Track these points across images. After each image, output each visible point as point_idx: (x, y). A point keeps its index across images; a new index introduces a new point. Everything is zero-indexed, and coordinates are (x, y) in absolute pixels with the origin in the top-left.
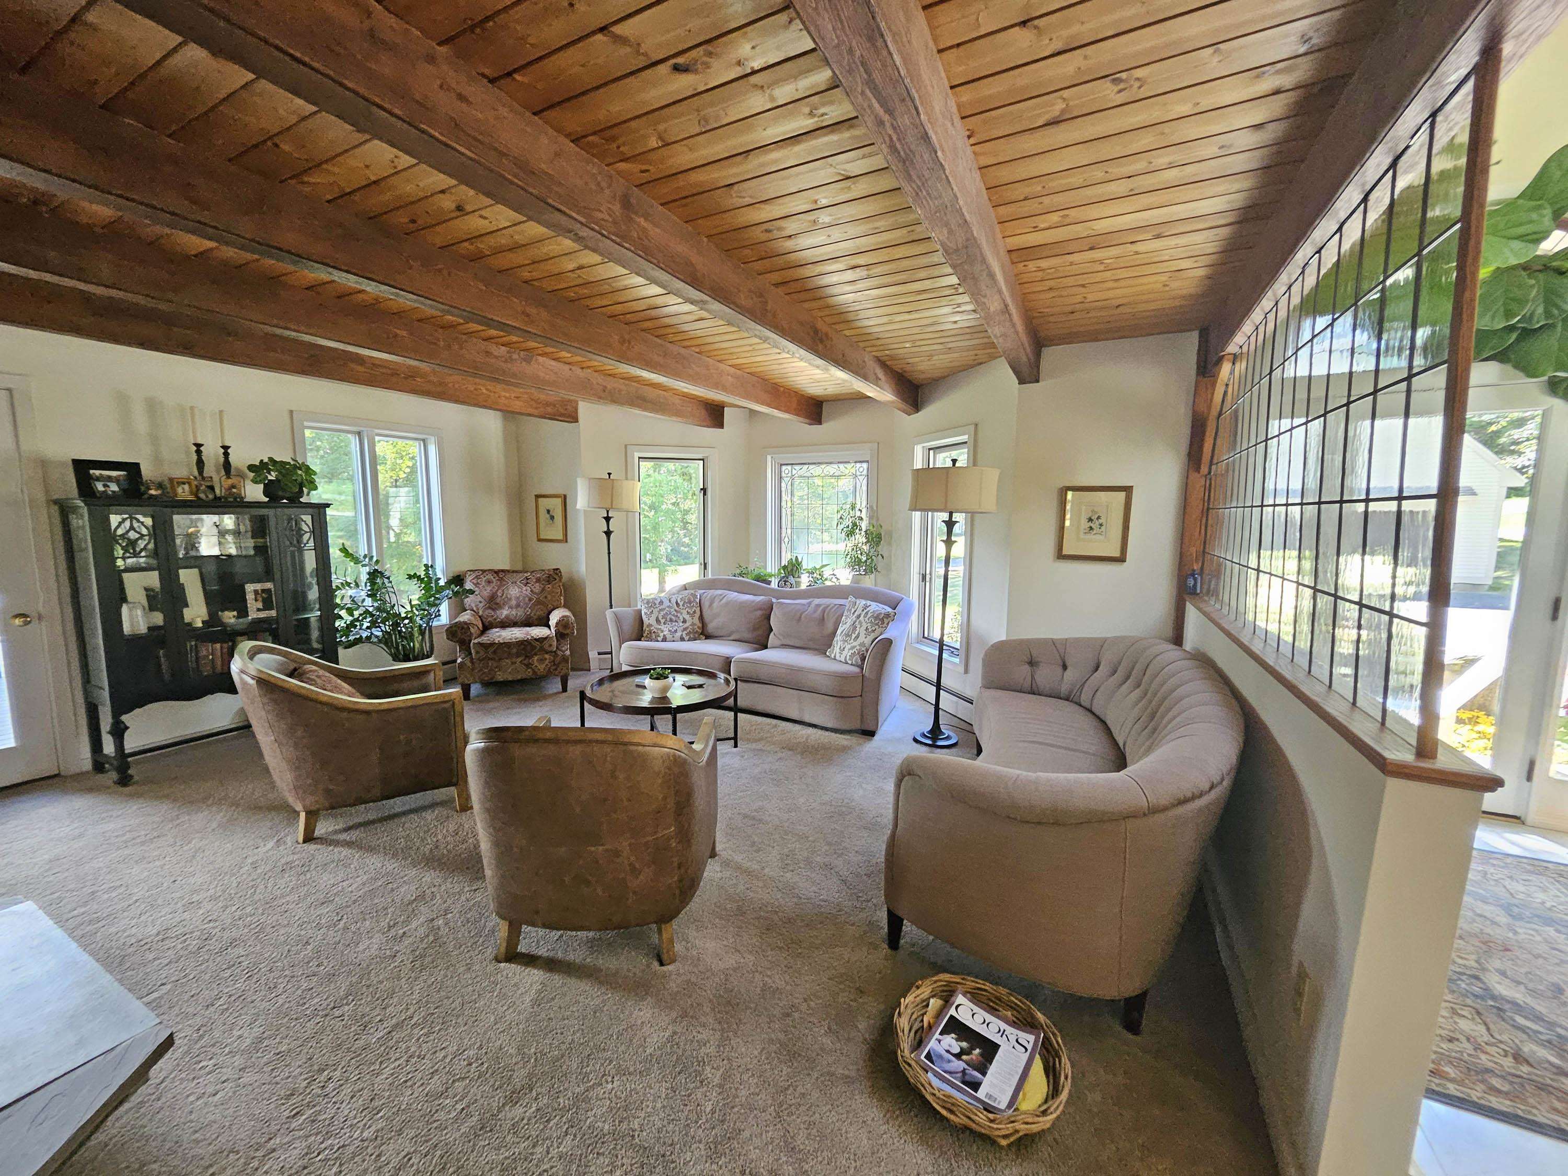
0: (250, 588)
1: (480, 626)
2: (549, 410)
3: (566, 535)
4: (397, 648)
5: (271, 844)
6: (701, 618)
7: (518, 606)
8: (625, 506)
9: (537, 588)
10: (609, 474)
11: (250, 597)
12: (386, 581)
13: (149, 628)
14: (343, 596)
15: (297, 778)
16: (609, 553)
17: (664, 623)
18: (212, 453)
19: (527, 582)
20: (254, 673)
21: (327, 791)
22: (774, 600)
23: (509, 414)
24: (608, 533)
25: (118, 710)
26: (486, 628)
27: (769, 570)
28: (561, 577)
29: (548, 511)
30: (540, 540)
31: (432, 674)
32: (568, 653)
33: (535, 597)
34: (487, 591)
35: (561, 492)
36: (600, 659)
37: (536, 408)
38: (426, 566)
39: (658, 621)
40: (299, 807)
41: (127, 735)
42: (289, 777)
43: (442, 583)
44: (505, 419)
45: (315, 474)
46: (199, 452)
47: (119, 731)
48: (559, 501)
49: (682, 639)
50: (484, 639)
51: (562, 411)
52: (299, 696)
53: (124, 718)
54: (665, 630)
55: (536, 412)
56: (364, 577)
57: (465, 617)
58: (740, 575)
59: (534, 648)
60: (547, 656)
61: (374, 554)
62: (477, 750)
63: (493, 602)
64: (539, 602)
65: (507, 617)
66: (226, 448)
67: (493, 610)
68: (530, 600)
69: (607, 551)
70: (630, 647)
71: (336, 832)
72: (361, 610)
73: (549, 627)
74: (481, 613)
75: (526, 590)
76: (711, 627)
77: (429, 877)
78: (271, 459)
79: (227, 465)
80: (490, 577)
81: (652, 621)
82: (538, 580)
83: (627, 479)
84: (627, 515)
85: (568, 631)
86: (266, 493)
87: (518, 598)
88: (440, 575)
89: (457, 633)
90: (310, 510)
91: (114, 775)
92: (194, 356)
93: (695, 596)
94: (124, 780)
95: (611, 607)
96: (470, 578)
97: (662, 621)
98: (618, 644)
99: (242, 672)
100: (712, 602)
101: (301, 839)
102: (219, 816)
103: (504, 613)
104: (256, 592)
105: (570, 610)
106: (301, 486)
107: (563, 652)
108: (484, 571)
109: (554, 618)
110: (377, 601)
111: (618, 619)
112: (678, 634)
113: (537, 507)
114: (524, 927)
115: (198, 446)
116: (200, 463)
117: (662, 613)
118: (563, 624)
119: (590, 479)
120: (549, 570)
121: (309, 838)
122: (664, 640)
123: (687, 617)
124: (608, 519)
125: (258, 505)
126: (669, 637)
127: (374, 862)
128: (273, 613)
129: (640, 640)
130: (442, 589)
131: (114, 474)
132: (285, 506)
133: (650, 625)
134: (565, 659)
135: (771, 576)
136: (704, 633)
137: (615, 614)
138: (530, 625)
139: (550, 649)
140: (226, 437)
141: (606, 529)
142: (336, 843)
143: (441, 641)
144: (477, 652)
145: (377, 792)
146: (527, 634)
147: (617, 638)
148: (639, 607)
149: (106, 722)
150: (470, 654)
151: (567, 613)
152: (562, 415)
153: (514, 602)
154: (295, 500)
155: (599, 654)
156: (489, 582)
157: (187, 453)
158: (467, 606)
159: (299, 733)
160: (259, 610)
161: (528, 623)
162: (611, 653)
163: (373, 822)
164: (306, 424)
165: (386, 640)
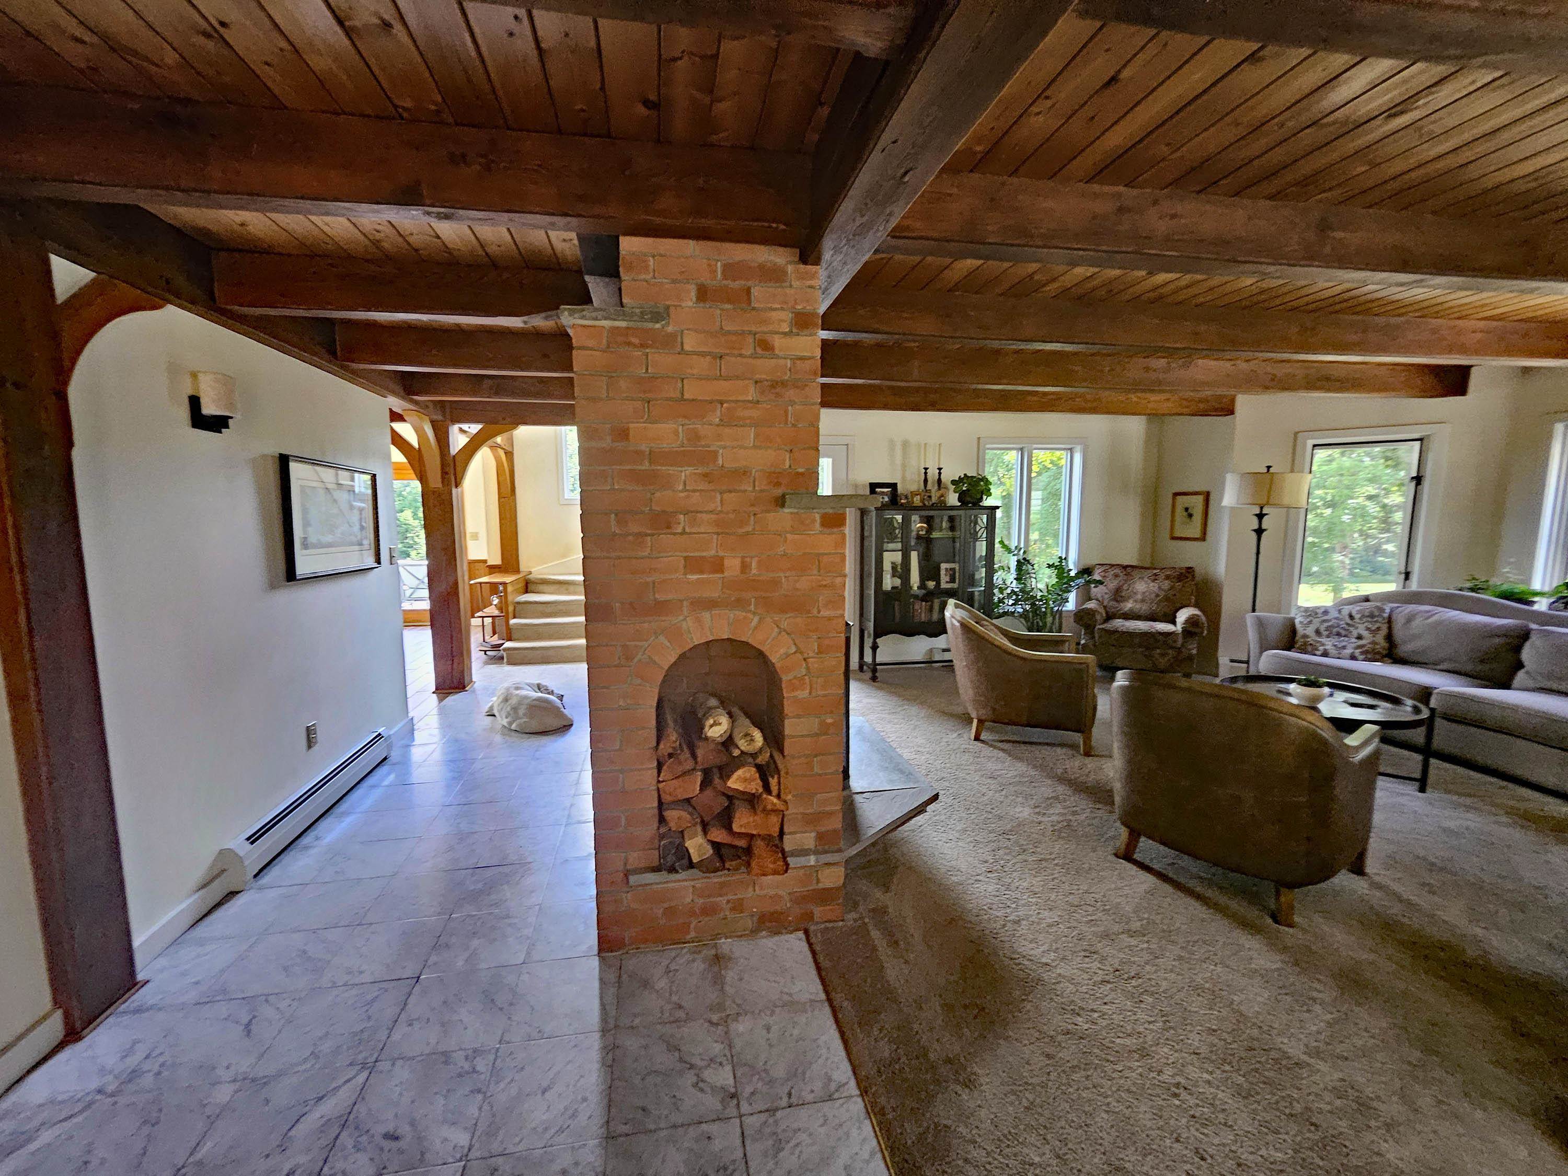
0: (944, 566)
1: (1104, 615)
2: (1201, 406)
3: (1204, 532)
4: (1032, 623)
5: (955, 735)
6: (1389, 637)
7: (1143, 601)
8: (1286, 501)
9: (1166, 584)
10: (1269, 467)
11: (943, 572)
12: (1030, 567)
13: (893, 588)
14: (998, 577)
15: (976, 694)
16: (1258, 553)
17: (1328, 637)
18: (933, 473)
19: (1155, 578)
20: (959, 619)
21: (994, 710)
22: (1533, 626)
23: (1154, 416)
24: (1259, 532)
25: (878, 635)
26: (1109, 617)
27: (1537, 585)
28: (1193, 577)
29: (1187, 509)
30: (1173, 538)
31: (1067, 644)
32: (1194, 652)
33: (1162, 594)
34: (1112, 584)
35: (1204, 488)
36: (1232, 667)
37: (1187, 407)
38: (1060, 558)
39: (1318, 632)
40: (974, 715)
41: (878, 650)
42: (971, 692)
43: (1072, 574)
44: (1149, 421)
45: (991, 484)
46: (926, 473)
47: (875, 648)
48: (1200, 498)
49: (1353, 658)
50: (1109, 626)
51: (1217, 406)
52: (983, 638)
53: (878, 640)
54: (1329, 644)
55: (1185, 410)
56: (1013, 564)
57: (1091, 605)
58: (1472, 590)
59: (1157, 641)
60: (1170, 651)
61: (1022, 545)
62: (1121, 687)
63: (1118, 595)
64: (1167, 599)
65: (1131, 610)
66: (940, 469)
67: (1117, 601)
68: (1157, 596)
69: (1254, 550)
70: (1274, 655)
71: (993, 740)
72: (1009, 591)
73: (1174, 623)
74: (1105, 604)
75: (1154, 586)
76: (1405, 649)
77: (1061, 789)
78: (965, 475)
79: (939, 481)
80: (1117, 571)
81: (1310, 631)
82: (1167, 577)
83: (1292, 471)
84: (1288, 512)
85: (1197, 630)
86: (960, 500)
87: (1144, 593)
88: (1071, 566)
89: (1083, 617)
90: (987, 511)
91: (870, 674)
92: (939, 410)
93: (1382, 610)
94: (874, 679)
95: (1254, 610)
96: (1100, 571)
97: (1326, 633)
98: (1257, 651)
99: (953, 617)
100: (1410, 619)
101: (973, 738)
102: (923, 713)
103: (1128, 606)
104: (946, 569)
105: (1201, 610)
106: (982, 493)
107: (1190, 650)
108: (1113, 566)
109: (1182, 616)
110: (1020, 584)
111: (1261, 624)
112: (1348, 651)
113: (1174, 506)
114: (1143, 839)
115: (926, 469)
116: (926, 481)
117: (1326, 624)
118: (1192, 622)
119: (1244, 475)
120: (1181, 569)
121: (977, 738)
122: (1326, 654)
123: (1365, 633)
124: (1260, 516)
125: (953, 508)
126: (1332, 651)
127: (1021, 767)
128: (955, 586)
129: (1289, 650)
130: (1072, 579)
131: (885, 490)
132: (970, 509)
133: (1305, 636)
134: (1190, 658)
135: (1536, 594)
136: (1392, 654)
137: (1258, 618)
138: (1155, 620)
139: (1174, 645)
140: (942, 462)
141: (1256, 527)
142: (995, 747)
143: (1069, 623)
144: (1100, 637)
145: (1024, 720)
146: (1152, 627)
147: (1257, 646)
148: (1292, 615)
149: (868, 643)
150: (1093, 637)
151: (1195, 611)
152: (1216, 410)
153: (1139, 597)
154: (976, 503)
155: (1232, 661)
156: (1116, 576)
157: (919, 474)
158: (1092, 596)
159: (980, 664)
160: (947, 582)
161: (1152, 618)
162: (1247, 662)
163: (1018, 742)
164: (988, 446)
165: (1024, 615)
